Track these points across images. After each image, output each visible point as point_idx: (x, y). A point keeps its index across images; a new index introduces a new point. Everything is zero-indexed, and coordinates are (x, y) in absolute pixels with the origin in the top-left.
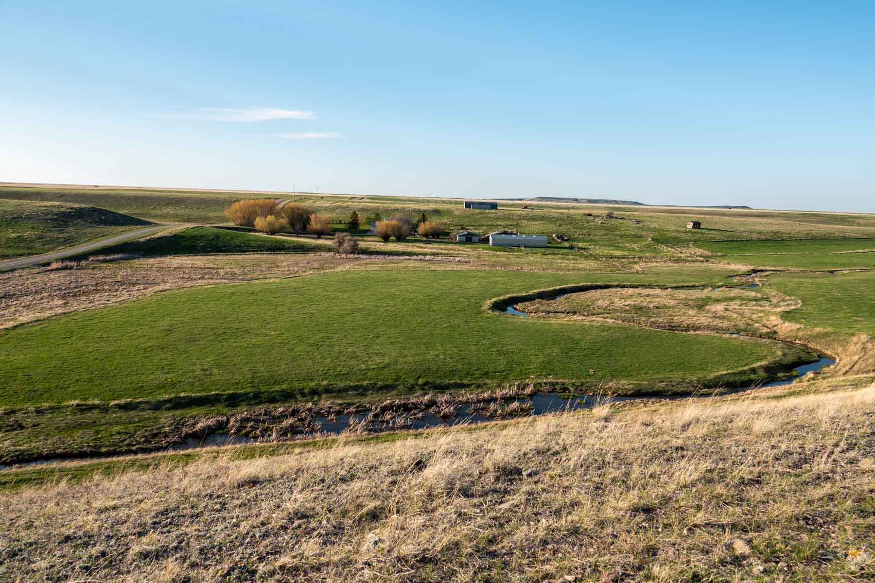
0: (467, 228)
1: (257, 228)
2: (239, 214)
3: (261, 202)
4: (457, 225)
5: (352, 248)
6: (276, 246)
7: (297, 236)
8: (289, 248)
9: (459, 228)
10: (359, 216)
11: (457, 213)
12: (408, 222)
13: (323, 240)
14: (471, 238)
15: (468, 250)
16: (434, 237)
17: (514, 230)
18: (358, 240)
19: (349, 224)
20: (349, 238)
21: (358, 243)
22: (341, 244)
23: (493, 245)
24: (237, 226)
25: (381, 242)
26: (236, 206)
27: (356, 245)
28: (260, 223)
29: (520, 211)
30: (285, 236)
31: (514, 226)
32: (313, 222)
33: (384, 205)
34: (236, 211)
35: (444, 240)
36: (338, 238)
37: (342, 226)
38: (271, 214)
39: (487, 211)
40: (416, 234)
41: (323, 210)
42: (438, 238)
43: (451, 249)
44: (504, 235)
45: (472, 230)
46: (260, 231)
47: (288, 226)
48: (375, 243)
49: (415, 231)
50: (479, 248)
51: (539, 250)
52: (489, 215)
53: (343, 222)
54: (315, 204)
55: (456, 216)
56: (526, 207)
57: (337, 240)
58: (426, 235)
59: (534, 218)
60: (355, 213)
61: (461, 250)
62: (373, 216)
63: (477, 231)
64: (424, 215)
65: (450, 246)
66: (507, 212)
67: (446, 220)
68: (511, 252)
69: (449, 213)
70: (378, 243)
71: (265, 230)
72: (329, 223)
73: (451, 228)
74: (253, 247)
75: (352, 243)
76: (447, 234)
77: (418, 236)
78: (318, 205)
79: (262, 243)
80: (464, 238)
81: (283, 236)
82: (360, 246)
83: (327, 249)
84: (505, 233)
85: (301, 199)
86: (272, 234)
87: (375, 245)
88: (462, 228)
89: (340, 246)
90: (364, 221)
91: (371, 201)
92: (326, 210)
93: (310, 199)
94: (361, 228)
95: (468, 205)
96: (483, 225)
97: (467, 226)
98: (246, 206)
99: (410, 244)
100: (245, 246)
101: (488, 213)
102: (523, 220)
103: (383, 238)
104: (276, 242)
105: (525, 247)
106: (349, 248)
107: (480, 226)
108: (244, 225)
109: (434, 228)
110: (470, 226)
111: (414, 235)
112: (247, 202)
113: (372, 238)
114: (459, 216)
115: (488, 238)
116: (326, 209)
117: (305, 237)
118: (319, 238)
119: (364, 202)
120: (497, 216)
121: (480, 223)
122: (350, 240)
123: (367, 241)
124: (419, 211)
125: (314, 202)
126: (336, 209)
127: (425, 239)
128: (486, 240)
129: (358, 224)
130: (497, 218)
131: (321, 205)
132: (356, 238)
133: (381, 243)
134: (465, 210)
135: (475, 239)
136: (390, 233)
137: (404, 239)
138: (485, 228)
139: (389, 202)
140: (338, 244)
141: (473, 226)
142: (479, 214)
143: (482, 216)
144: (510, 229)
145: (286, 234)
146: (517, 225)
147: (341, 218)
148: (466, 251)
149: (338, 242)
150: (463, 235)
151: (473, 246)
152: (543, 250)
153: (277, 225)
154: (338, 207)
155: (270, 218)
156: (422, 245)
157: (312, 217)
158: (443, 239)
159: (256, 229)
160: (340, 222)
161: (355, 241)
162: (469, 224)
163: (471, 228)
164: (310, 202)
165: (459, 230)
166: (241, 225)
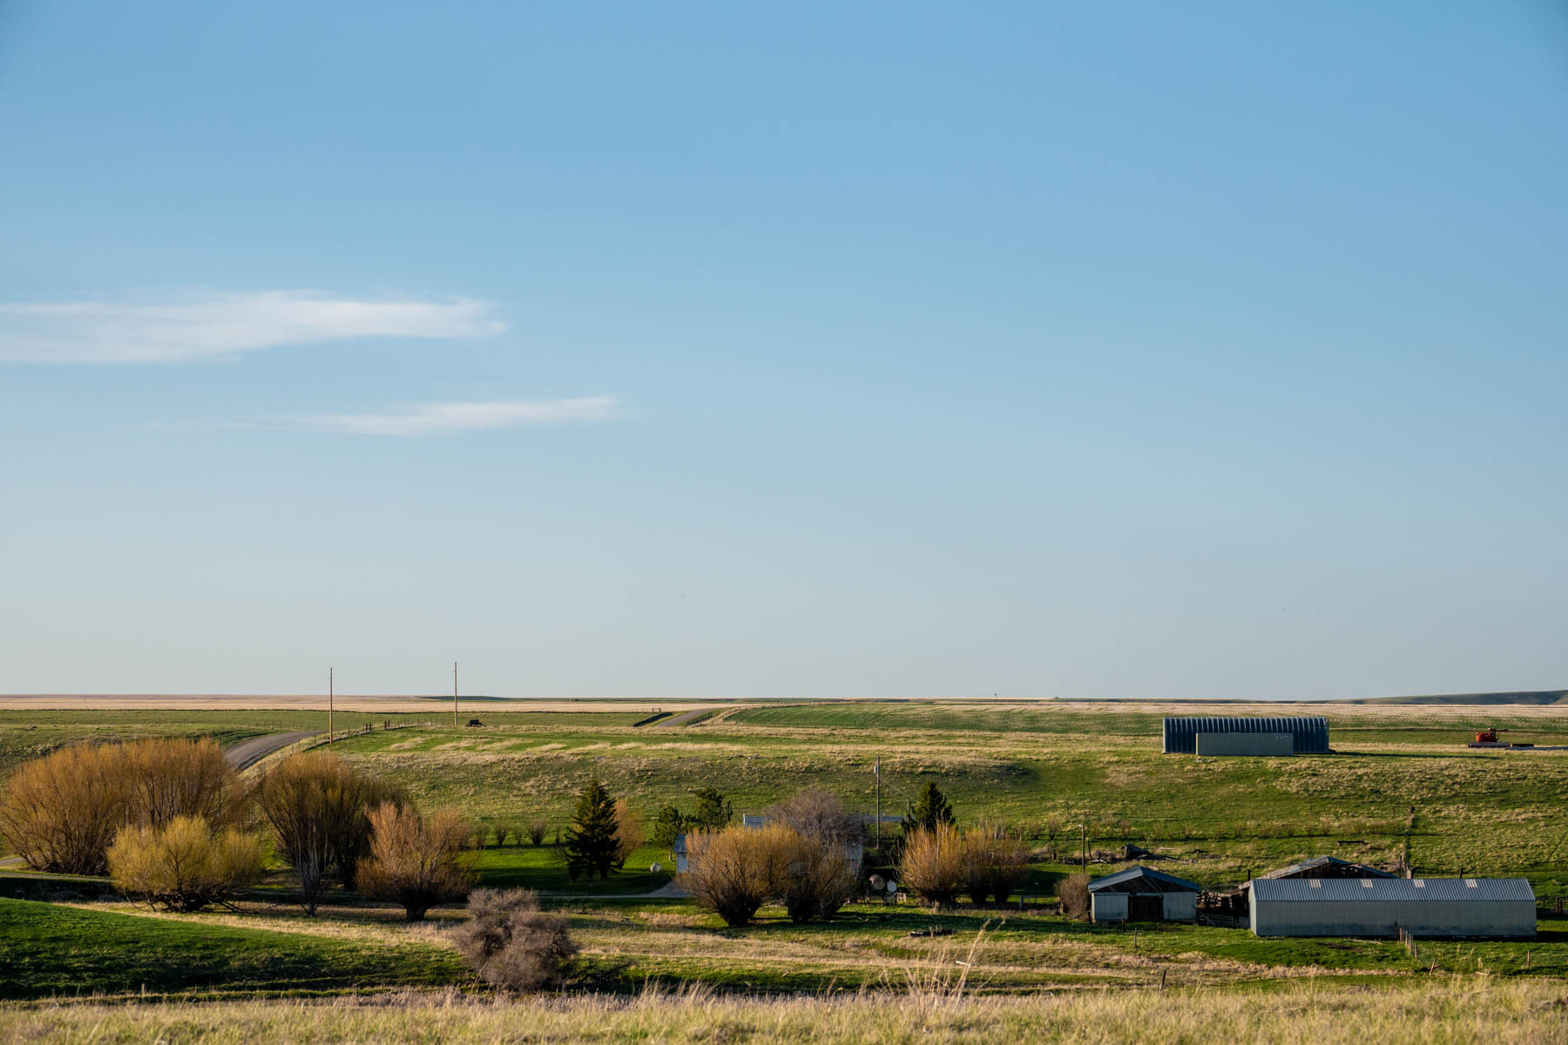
0: (1160, 850)
1: (122, 877)
2: (42, 816)
3: (146, 755)
4: (1111, 839)
5: (544, 966)
6: (185, 963)
7: (311, 915)
8: (249, 972)
9: (1118, 850)
10: (619, 806)
11: (1120, 777)
12: (853, 830)
13: (430, 929)
14: (1160, 901)
15: (1128, 959)
16: (979, 903)
17: (1393, 856)
18: (576, 924)
19: (572, 844)
20: (532, 913)
21: (574, 936)
22: (492, 943)
23: (1262, 933)
24: (32, 875)
25: (714, 931)
26: (35, 775)
27: (566, 949)
28: (135, 853)
29: (1453, 756)
30: (256, 914)
31: (1397, 833)
32: (383, 844)
33: (766, 750)
34: (32, 801)
35: (1030, 915)
36: (482, 915)
37: (537, 860)
38: (190, 808)
39: (1271, 763)
40: (892, 886)
41: (463, 782)
42: (1001, 904)
43: (1045, 958)
44: (1315, 883)
45: (1179, 861)
46: (133, 896)
47: (280, 865)
48: (678, 937)
49: (889, 875)
50: (1192, 947)
51: (1490, 950)
52: (1279, 785)
53: (549, 839)
54: (427, 756)
55: (1112, 794)
56: (1489, 739)
57: (475, 926)
58: (941, 892)
59: (1503, 794)
60: (599, 795)
61: (1093, 963)
62: (689, 805)
63: (1203, 866)
64: (934, 796)
65: (1046, 944)
66: (1373, 767)
67: (1055, 817)
68: (1343, 964)
69: (1081, 776)
70: (692, 937)
71: (157, 887)
72: (464, 848)
73: (1077, 854)
74: (75, 974)
75: (545, 940)
76: (1046, 883)
77: (903, 899)
78: (441, 759)
79: (119, 951)
80: (1121, 903)
81: (242, 913)
82: (584, 953)
83: (428, 973)
84: (1334, 870)
85: (370, 732)
86: (190, 908)
87: (673, 948)
88: (1133, 854)
89: (488, 953)
90: (649, 831)
91: (744, 729)
92: (479, 783)
93: (408, 731)
94: (632, 864)
95: (1181, 735)
96: (1238, 837)
97: (1159, 840)
98: (79, 773)
99: (851, 939)
100: (38, 967)
101: (1277, 774)
102: (1447, 801)
103: (722, 909)
104: (188, 946)
105: (1417, 938)
106: (528, 966)
107: (1223, 838)
108: (69, 870)
109: (982, 857)
110: (1173, 840)
111: (883, 893)
112: (87, 756)
113: (673, 915)
114: (1130, 794)
115: (1241, 903)
116: (476, 777)
117: (344, 918)
118: (416, 917)
119: (706, 738)
120: (1316, 784)
121: (1223, 826)
122: (536, 925)
123: (640, 928)
124: (907, 773)
125: (425, 747)
126: (525, 778)
127: (933, 911)
128: (1234, 911)
129: (613, 845)
130: (1318, 799)
131: (456, 758)
132: (564, 914)
133: (708, 939)
134: (1165, 763)
135: (1176, 904)
136: (757, 886)
137: (832, 911)
138: (1247, 848)
139: (798, 732)
140: (479, 945)
141: (1188, 839)
142: (1237, 777)
143: (1241, 788)
144: (1374, 849)
145: (265, 905)
146: (1407, 834)
147: (536, 824)
148: (1118, 965)
149: (477, 937)
150: (1120, 888)
151: (1161, 939)
152: (1511, 951)
153: (216, 864)
154: (536, 767)
155: (185, 830)
156: (906, 940)
157: (384, 819)
158: (1026, 907)
159: (116, 883)
160: (537, 842)
161: (562, 929)
162: (1173, 829)
163: (1177, 850)
164: (407, 744)
165: (1114, 860)
166: (54, 867)
